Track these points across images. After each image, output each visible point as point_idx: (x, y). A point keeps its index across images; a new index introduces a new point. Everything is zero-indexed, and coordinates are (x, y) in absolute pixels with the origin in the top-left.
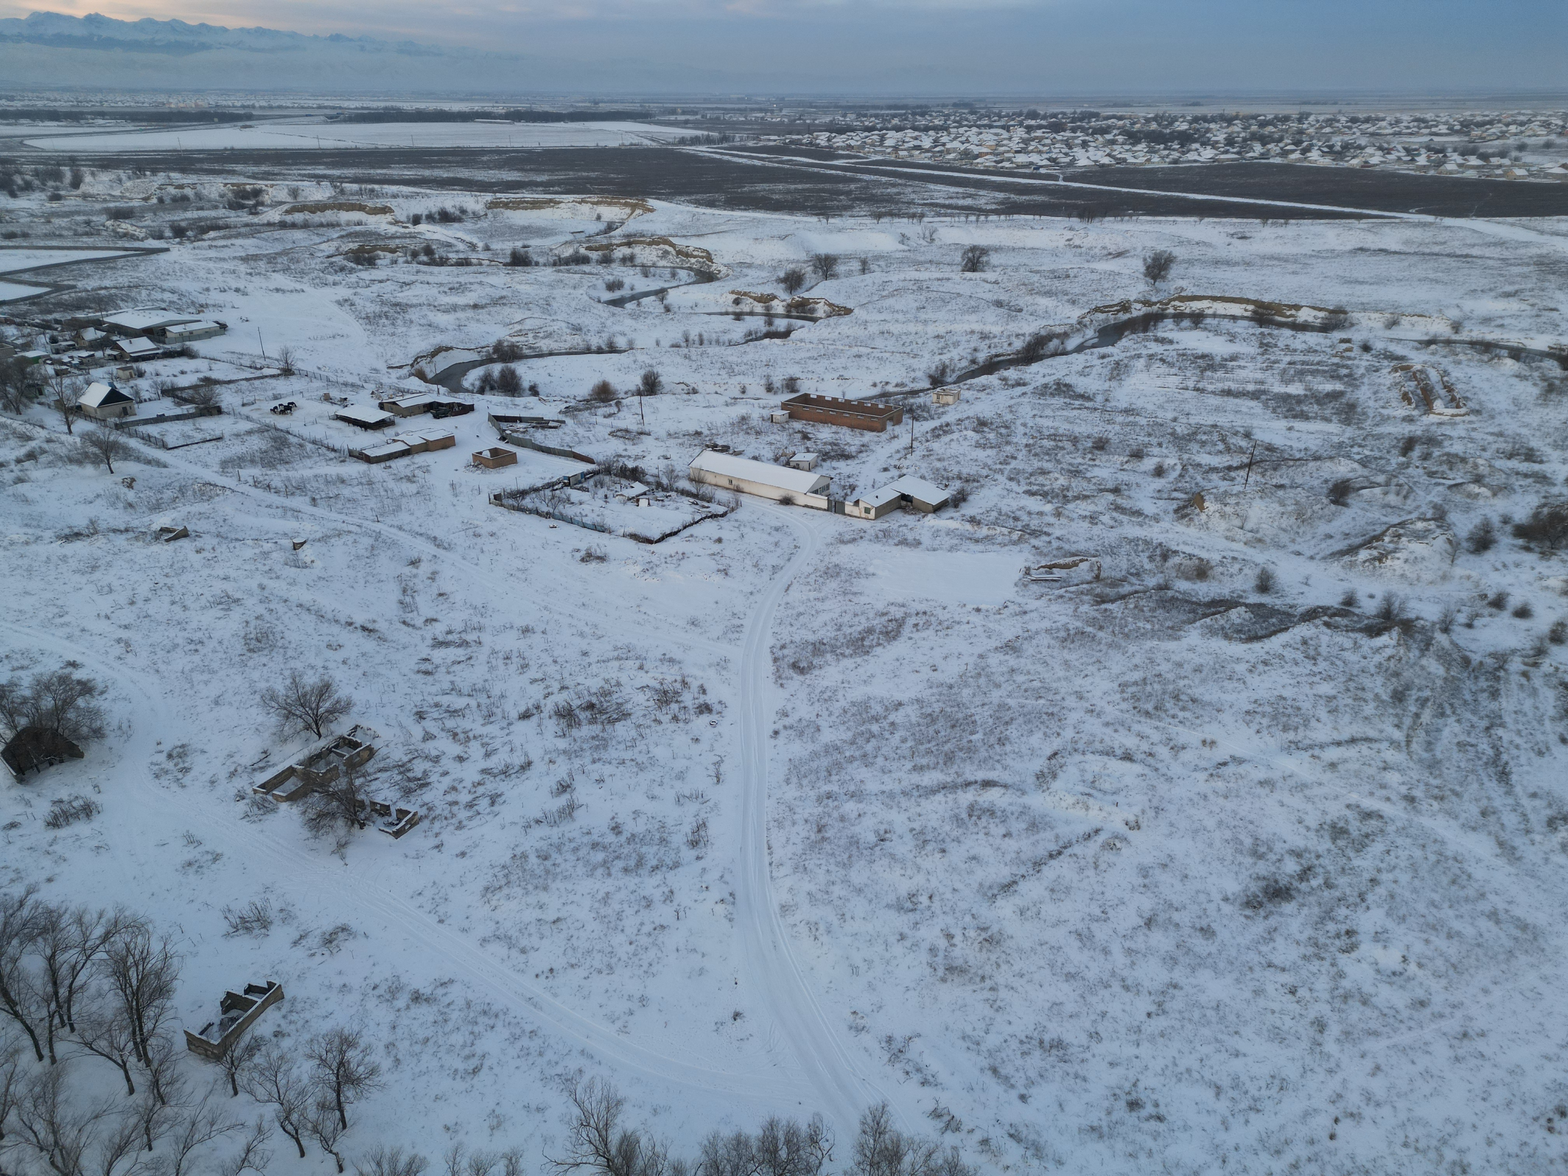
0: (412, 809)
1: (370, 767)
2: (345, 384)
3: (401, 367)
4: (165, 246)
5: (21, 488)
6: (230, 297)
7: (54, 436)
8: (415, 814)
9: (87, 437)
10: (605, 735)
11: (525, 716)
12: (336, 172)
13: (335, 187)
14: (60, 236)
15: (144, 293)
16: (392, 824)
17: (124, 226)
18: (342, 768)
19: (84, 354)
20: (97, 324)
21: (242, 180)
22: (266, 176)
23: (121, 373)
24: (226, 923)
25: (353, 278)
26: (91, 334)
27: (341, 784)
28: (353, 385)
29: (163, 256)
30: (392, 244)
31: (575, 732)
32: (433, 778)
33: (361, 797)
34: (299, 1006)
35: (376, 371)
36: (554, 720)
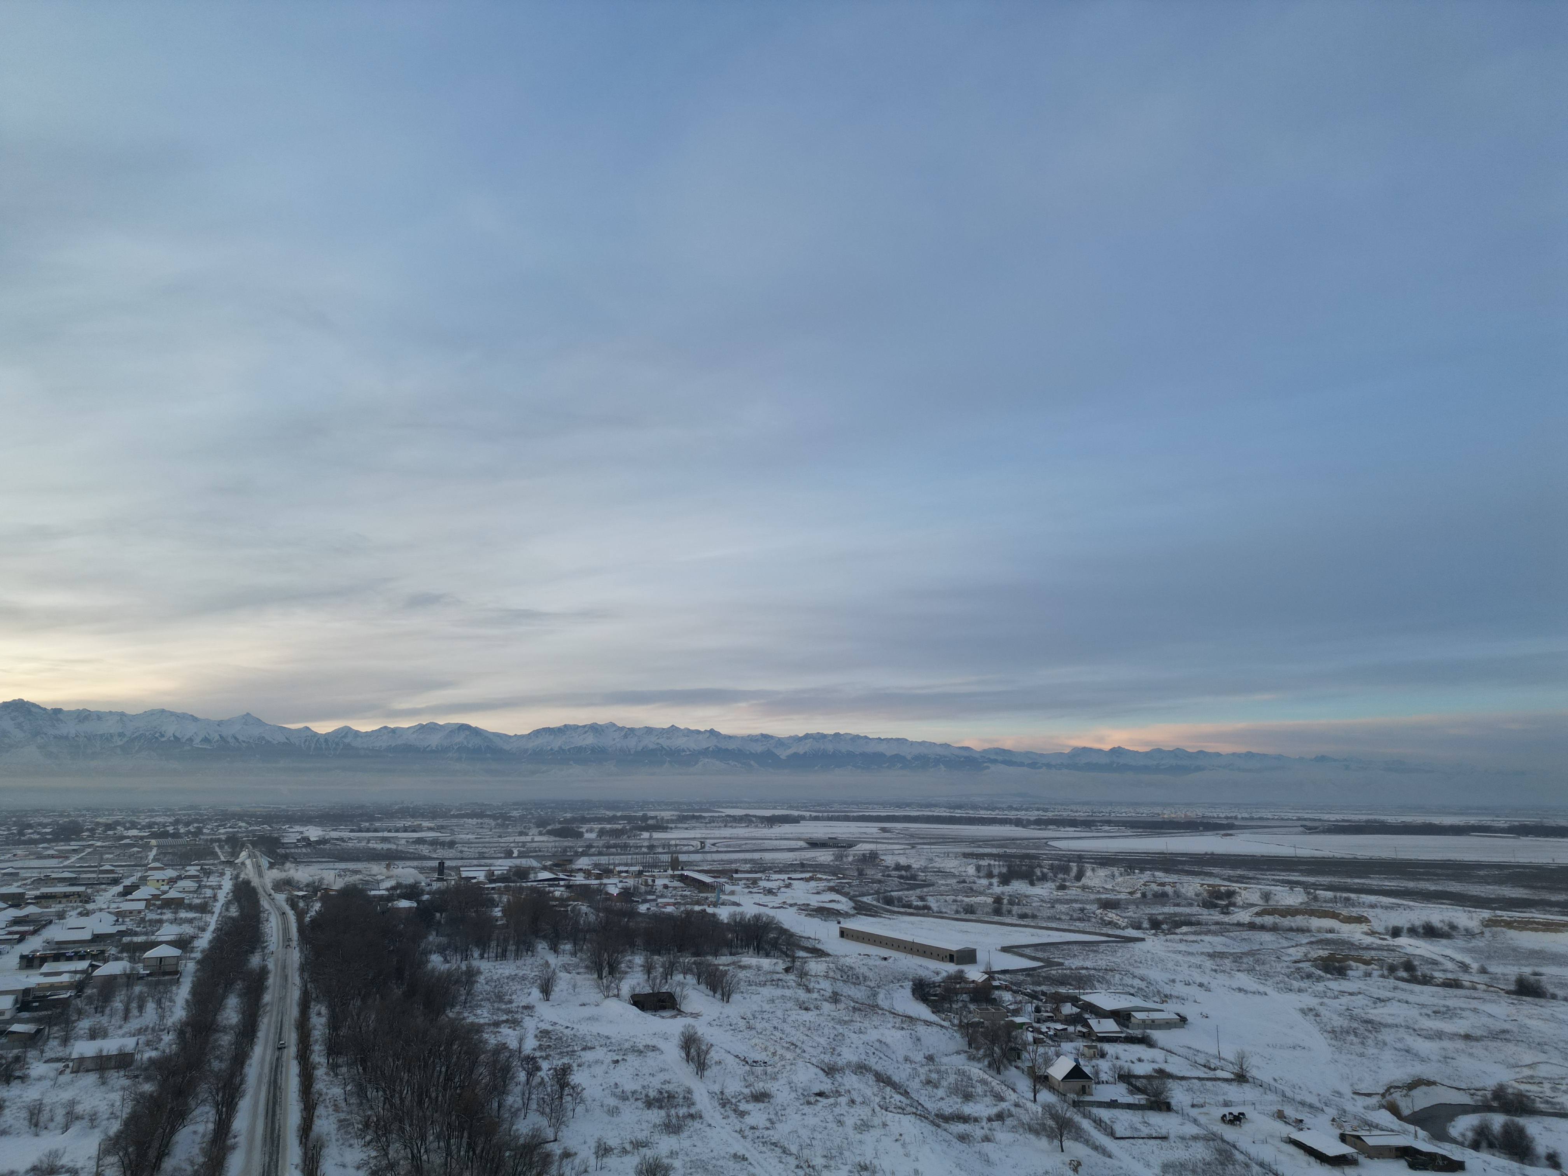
2: (1303, 1104)
3: (1369, 1095)
4: (1141, 936)
5: (987, 1147)
6: (1194, 990)
7: (1022, 1101)
9: (1048, 1108)
12: (1311, 879)
13: (1309, 893)
14: (1060, 919)
15: (1117, 977)
17: (1110, 915)
19: (1059, 1026)
20: (1074, 1000)
21: (1218, 881)
22: (1241, 879)
23: (1086, 1050)
25: (1320, 987)
26: (1068, 1009)
28: (1311, 1106)
29: (1138, 945)
30: (1367, 955)
35: (1339, 1094)
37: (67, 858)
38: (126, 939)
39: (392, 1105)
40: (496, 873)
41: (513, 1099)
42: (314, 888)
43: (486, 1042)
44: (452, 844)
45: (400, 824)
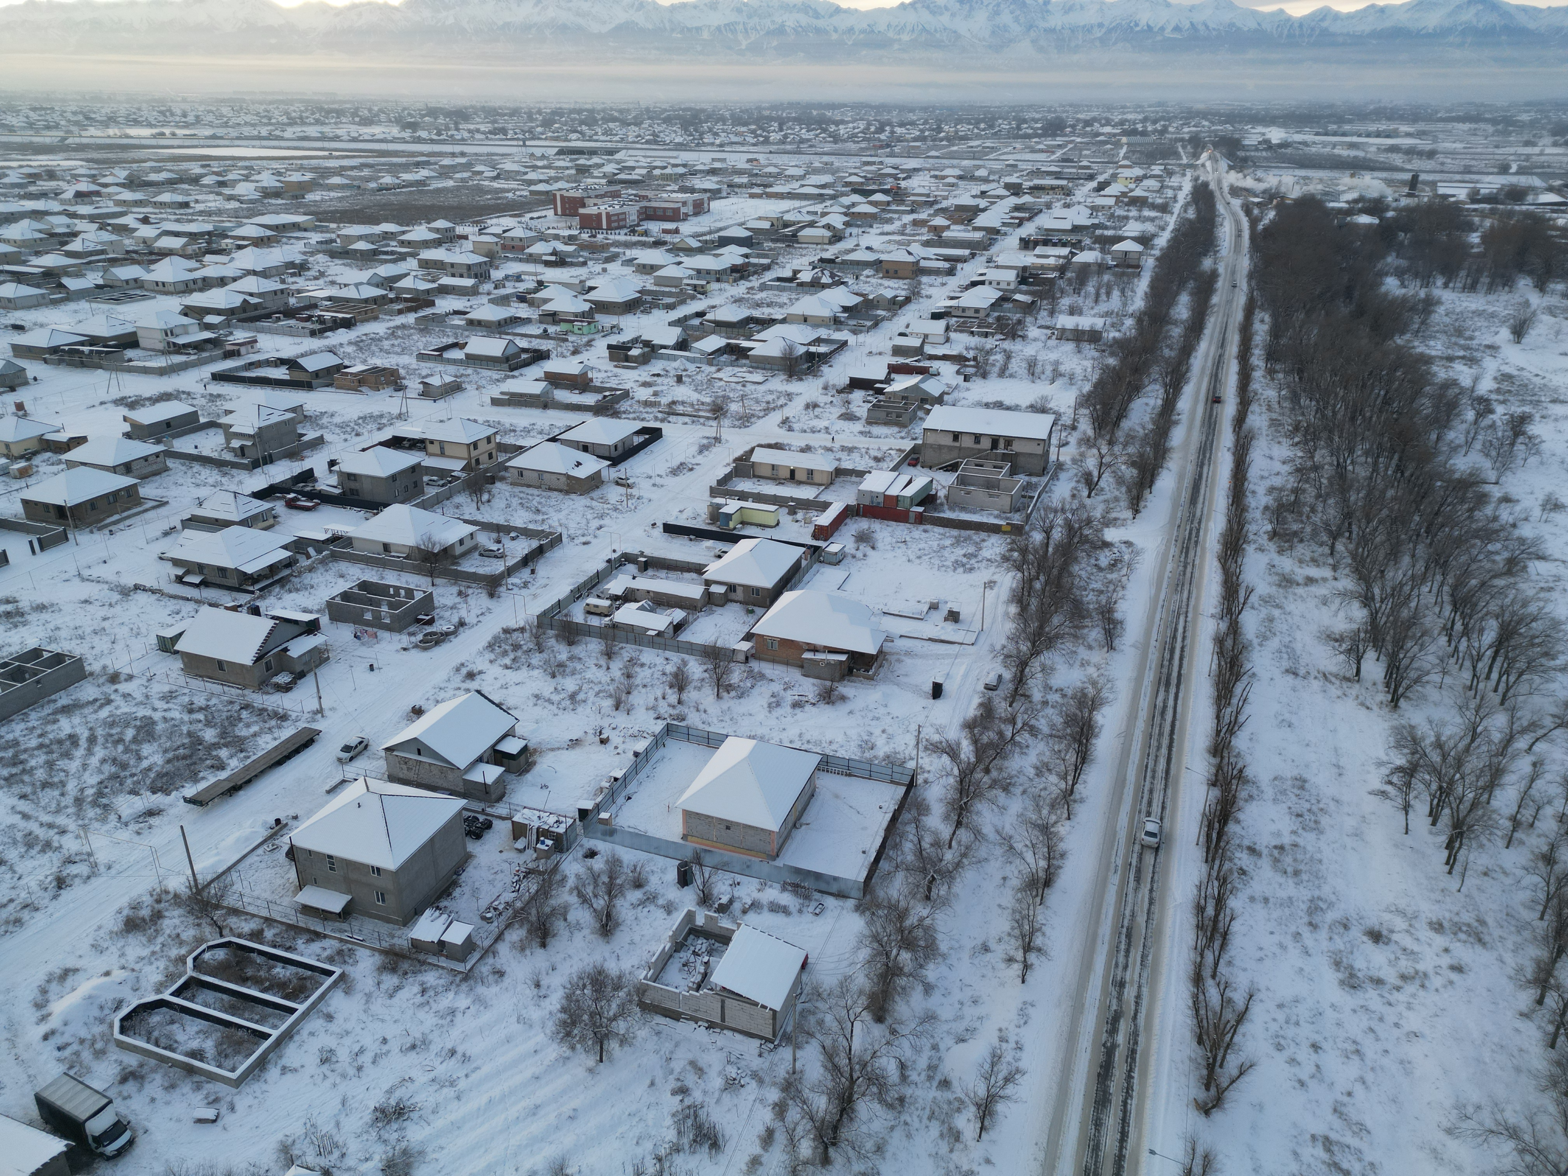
37: (1053, 153)
38: (1098, 232)
39: (1323, 416)
40: (1482, 191)
41: (1455, 434)
42: (1272, 196)
43: (1434, 375)
44: (1431, 154)
45: (1373, 127)
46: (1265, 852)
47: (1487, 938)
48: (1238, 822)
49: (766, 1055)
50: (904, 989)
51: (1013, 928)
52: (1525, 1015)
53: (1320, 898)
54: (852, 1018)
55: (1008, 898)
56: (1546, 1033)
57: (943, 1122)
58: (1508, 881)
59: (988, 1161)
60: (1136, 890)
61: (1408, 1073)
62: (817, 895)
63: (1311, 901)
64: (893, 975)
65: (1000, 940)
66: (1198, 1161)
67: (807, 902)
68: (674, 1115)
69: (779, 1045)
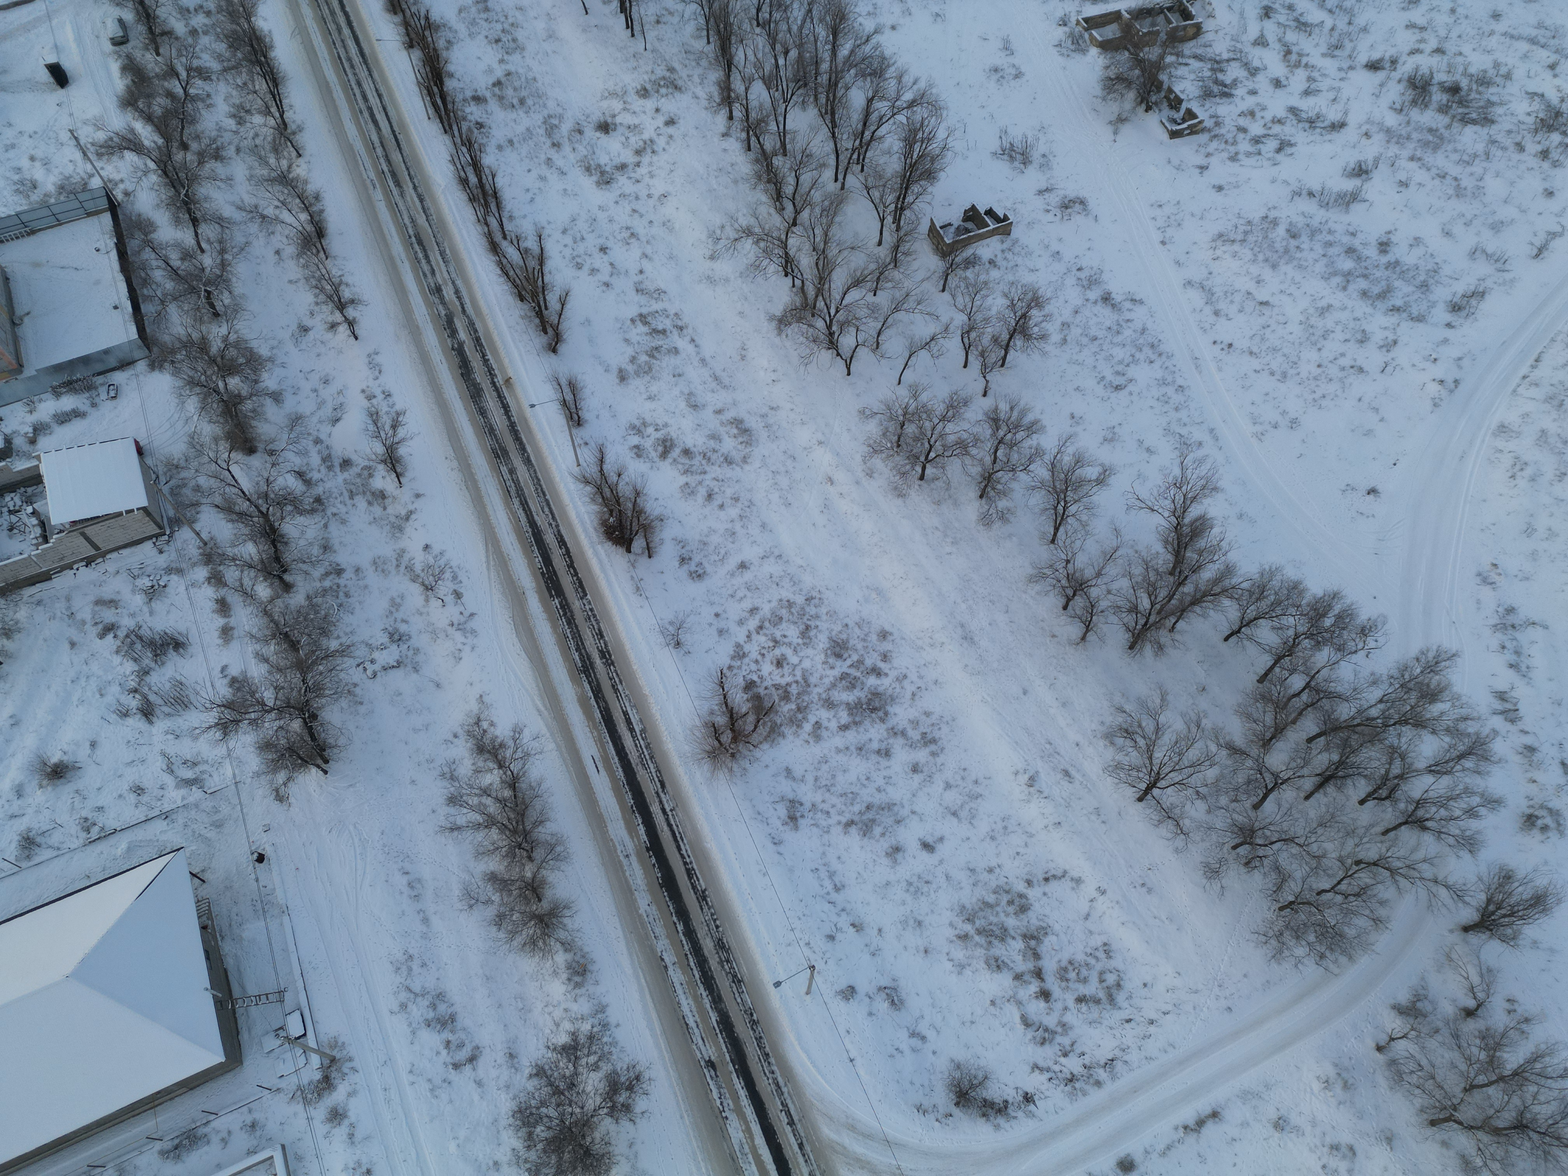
0: (1201, 114)
1: (1189, 48)
8: (1201, 122)
10: (1446, 133)
11: (1374, 66)
16: (1174, 121)
18: (1163, 36)
24: (998, 143)
27: (1152, 53)
31: (1415, 114)
32: (1239, 92)
33: (1163, 77)
34: (1017, 249)
36: (1401, 87)
46: (488, 95)
47: (680, 83)
48: (451, 75)
49: (166, 548)
50: (254, 411)
51: (316, 296)
52: (725, 135)
53: (550, 116)
54: (225, 466)
55: (293, 269)
56: (742, 141)
57: (364, 493)
58: (675, 19)
59: (418, 496)
60: (402, 194)
61: (671, 230)
62: (100, 380)
63: (545, 123)
64: (235, 405)
65: (312, 314)
66: (567, 390)
67: (94, 393)
68: (117, 652)
69: (172, 532)
